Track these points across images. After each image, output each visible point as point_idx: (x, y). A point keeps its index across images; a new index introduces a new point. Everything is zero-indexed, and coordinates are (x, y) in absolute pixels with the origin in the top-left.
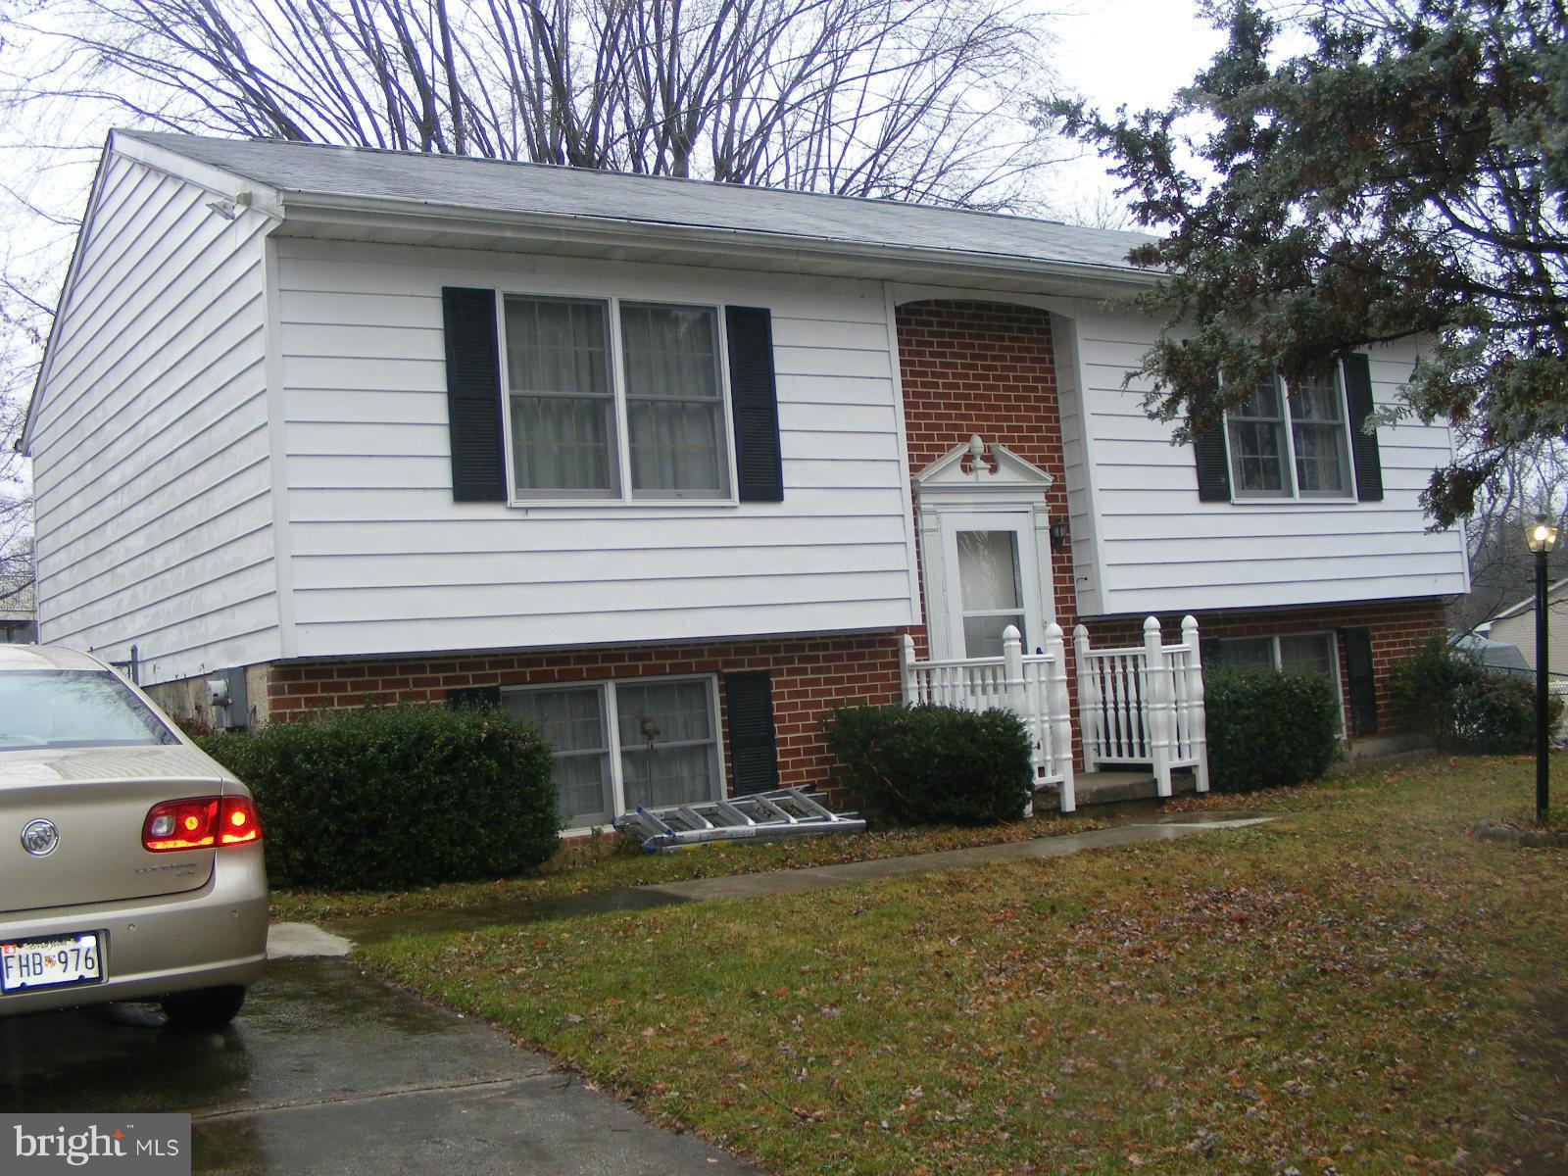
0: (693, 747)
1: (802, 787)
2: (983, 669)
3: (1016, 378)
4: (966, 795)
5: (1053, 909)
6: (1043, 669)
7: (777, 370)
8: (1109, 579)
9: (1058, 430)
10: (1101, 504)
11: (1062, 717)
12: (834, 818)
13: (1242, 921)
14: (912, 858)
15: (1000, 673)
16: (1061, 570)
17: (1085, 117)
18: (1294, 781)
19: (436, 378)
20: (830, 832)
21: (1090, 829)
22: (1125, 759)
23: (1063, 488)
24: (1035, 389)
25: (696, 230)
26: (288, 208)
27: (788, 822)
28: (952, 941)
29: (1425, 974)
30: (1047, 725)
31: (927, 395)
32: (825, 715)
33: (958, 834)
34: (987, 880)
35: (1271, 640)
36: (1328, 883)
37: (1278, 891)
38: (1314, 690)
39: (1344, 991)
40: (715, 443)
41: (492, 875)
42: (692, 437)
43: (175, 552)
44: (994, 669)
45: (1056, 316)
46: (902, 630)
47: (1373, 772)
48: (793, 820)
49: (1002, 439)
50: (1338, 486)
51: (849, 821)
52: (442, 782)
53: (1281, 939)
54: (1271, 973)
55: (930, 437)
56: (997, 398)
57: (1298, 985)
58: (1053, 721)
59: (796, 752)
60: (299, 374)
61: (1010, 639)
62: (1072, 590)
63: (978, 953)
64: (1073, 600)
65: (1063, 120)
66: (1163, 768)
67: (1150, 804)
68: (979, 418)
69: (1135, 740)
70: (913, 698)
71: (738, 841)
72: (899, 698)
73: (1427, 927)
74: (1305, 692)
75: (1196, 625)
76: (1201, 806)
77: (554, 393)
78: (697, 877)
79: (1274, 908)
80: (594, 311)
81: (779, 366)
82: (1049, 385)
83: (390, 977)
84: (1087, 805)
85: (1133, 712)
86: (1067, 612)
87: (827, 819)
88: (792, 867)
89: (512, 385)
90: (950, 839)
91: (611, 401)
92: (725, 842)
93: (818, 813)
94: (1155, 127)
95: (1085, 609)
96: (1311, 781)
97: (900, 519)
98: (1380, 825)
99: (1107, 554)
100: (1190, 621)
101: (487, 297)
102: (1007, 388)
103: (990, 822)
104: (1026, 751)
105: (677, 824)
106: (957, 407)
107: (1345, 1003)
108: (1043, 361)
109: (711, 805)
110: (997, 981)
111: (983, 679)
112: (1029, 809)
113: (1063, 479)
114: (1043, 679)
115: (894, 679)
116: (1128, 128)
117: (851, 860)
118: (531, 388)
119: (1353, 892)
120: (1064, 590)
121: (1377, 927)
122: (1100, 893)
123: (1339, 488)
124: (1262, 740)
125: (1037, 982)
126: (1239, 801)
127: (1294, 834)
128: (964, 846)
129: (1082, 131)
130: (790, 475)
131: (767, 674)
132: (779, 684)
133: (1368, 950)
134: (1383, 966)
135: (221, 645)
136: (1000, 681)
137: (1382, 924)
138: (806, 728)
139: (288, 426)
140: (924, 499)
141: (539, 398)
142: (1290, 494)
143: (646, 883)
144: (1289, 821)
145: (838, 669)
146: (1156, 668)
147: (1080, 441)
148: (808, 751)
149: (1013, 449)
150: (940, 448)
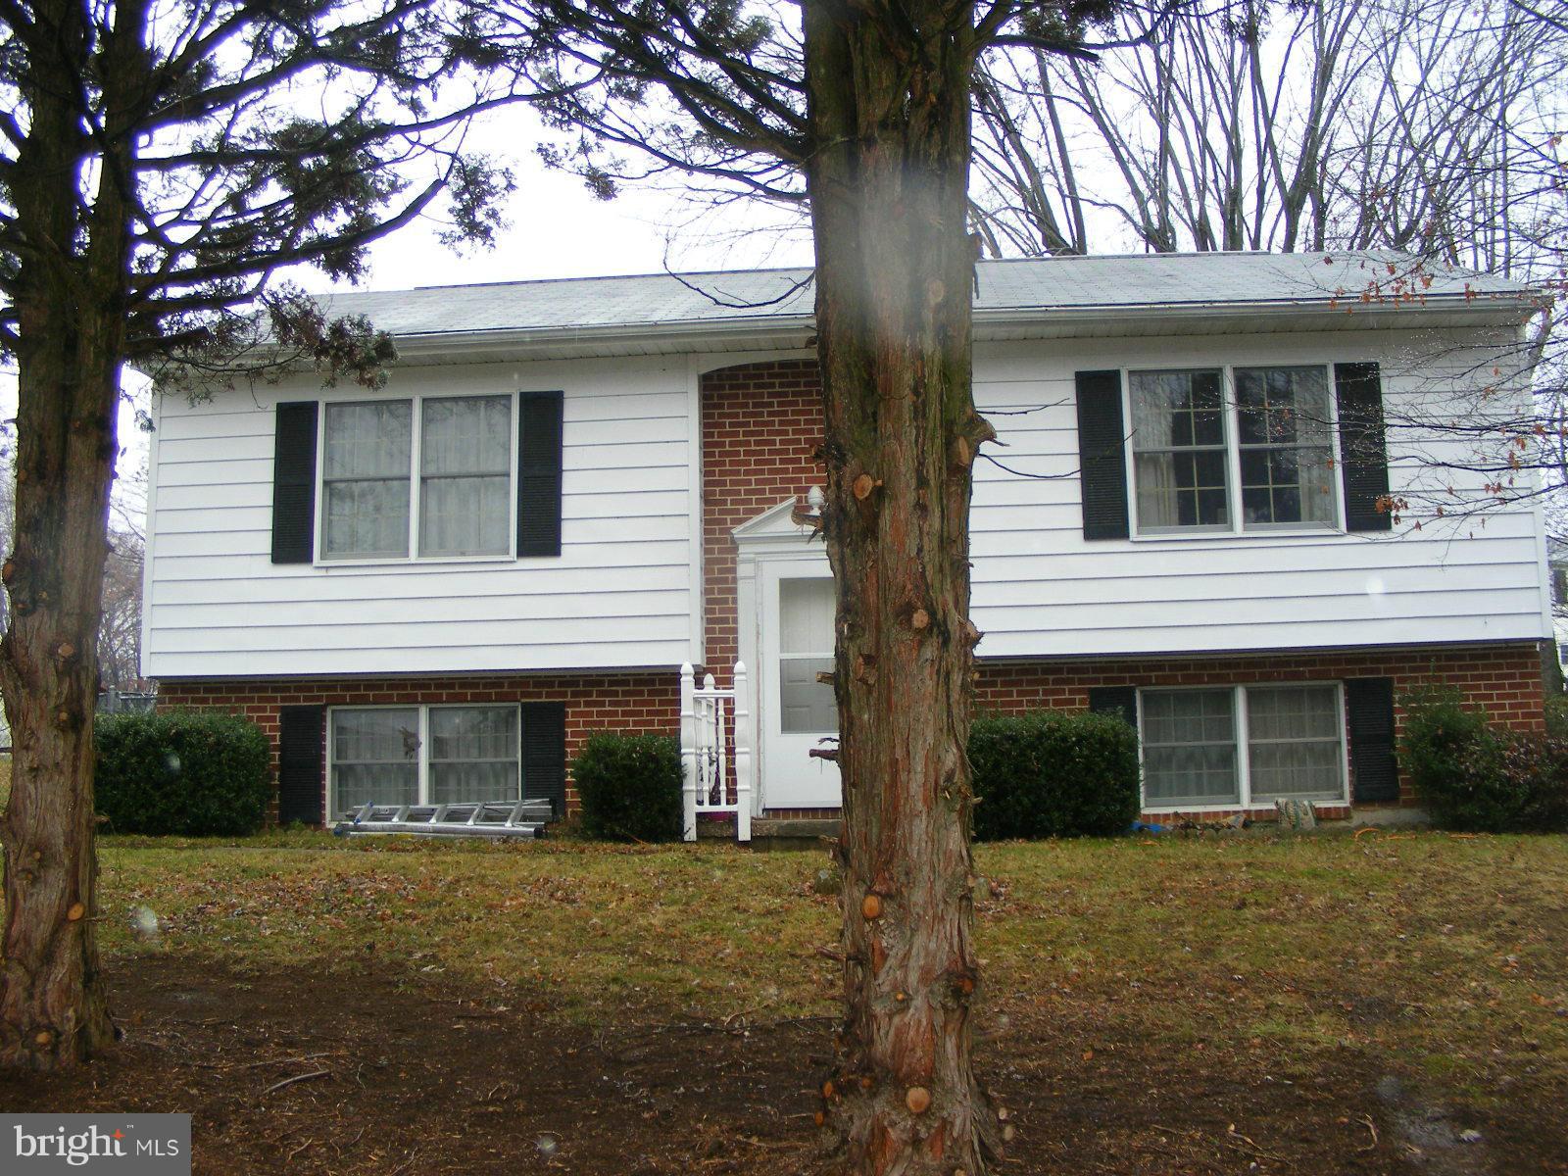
7: (566, 442)
12: (508, 824)
19: (267, 472)
27: (465, 824)
35: (1233, 693)
48: (470, 823)
51: (521, 828)
81: (569, 440)
97: (685, 568)
106: (795, 461)
130: (568, 532)
131: (563, 705)
132: (574, 714)
140: (743, 549)
142: (1230, 528)
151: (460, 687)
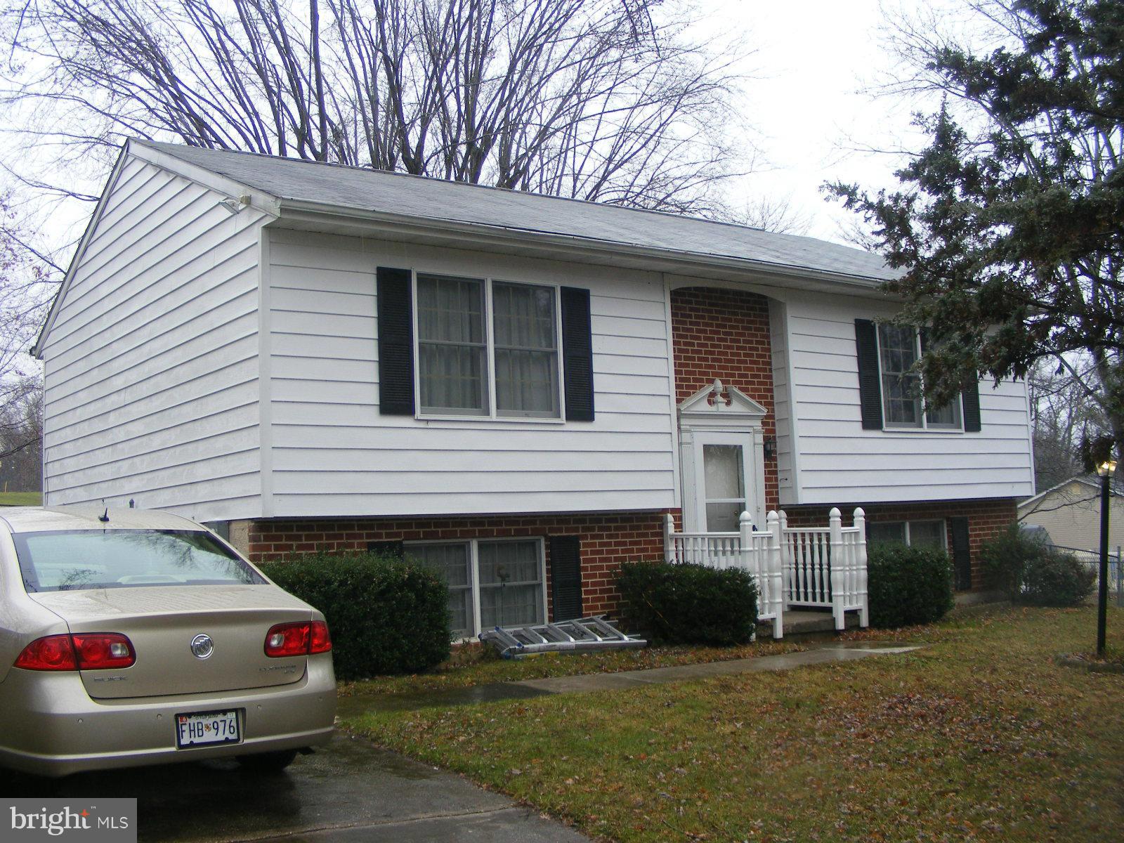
0: (526, 586)
1: (601, 616)
2: (724, 540)
3: (745, 341)
4: (714, 626)
5: (798, 706)
6: (765, 541)
7: (593, 331)
8: (803, 480)
9: (770, 377)
10: (799, 429)
11: (776, 574)
12: (626, 638)
13: (923, 716)
14: (684, 667)
15: (736, 543)
16: (770, 473)
17: (859, 196)
18: (924, 621)
19: (371, 329)
20: (623, 648)
21: (796, 651)
22: (810, 603)
23: (772, 417)
24: (757, 349)
25: (551, 236)
26: (282, 210)
27: (596, 640)
28: (738, 725)
29: (1049, 755)
30: (766, 580)
31: (687, 351)
32: (616, 567)
33: (712, 652)
34: (746, 684)
35: (903, 525)
36: (970, 693)
37: (940, 697)
38: (939, 561)
39: (1001, 764)
40: (550, 380)
41: (409, 671)
42: (536, 376)
43: (172, 438)
44: (732, 540)
45: (772, 299)
46: (665, 511)
47: (972, 617)
48: (599, 639)
49: (735, 383)
50: (952, 421)
51: (636, 641)
52: (379, 607)
53: (951, 729)
54: (951, 751)
55: (688, 380)
56: (732, 354)
57: (971, 760)
58: (770, 576)
59: (595, 592)
60: (282, 323)
61: (745, 521)
62: (776, 486)
63: (758, 734)
64: (777, 493)
65: (845, 198)
66: (839, 610)
67: (829, 634)
68: (720, 368)
69: (826, 590)
70: (672, 557)
71: (564, 652)
72: (662, 557)
73: (1042, 724)
74: (933, 561)
75: (864, 514)
76: (865, 637)
77: (447, 342)
78: (546, 676)
79: (941, 709)
80: (474, 287)
81: (595, 329)
82: (766, 346)
83: (374, 740)
84: (790, 634)
85: (825, 572)
86: (773, 502)
87: (621, 639)
88: (606, 671)
89: (420, 337)
90: (706, 655)
91: (484, 349)
92: (555, 652)
93: (614, 634)
94: (903, 204)
95: (785, 499)
96: (935, 621)
97: (669, 436)
98: (993, 654)
99: (802, 463)
100: (859, 512)
101: (406, 275)
102: (738, 348)
103: (729, 644)
104: (753, 598)
105: (523, 639)
106: (706, 359)
107: (1004, 772)
108: (762, 330)
109: (542, 627)
110: (778, 753)
111: (724, 546)
112: (753, 636)
113: (773, 411)
114: (765, 548)
115: (659, 544)
116: (885, 204)
117: (644, 668)
118: (431, 339)
119: (989, 699)
120: (771, 486)
121: (1011, 723)
122: (824, 696)
123: (952, 422)
124: (905, 593)
125: (804, 753)
126: (890, 634)
127: (937, 659)
128: (716, 660)
129: (857, 205)
130: (599, 403)
131: (577, 538)
132: (585, 545)
133: (1008, 738)
134: (1022, 750)
135: (208, 505)
136: (736, 548)
137: (1013, 721)
138: (602, 575)
139: (273, 358)
140: (683, 422)
141: (437, 345)
142: (921, 426)
143: (514, 680)
144: (932, 649)
145: (624, 536)
146: (837, 543)
147: (786, 386)
148: (602, 591)
149: (742, 390)
150: (694, 387)
151: (506, 525)
